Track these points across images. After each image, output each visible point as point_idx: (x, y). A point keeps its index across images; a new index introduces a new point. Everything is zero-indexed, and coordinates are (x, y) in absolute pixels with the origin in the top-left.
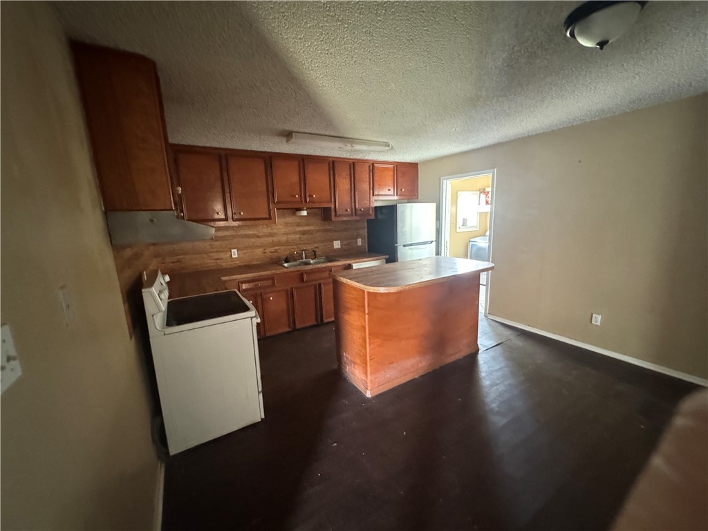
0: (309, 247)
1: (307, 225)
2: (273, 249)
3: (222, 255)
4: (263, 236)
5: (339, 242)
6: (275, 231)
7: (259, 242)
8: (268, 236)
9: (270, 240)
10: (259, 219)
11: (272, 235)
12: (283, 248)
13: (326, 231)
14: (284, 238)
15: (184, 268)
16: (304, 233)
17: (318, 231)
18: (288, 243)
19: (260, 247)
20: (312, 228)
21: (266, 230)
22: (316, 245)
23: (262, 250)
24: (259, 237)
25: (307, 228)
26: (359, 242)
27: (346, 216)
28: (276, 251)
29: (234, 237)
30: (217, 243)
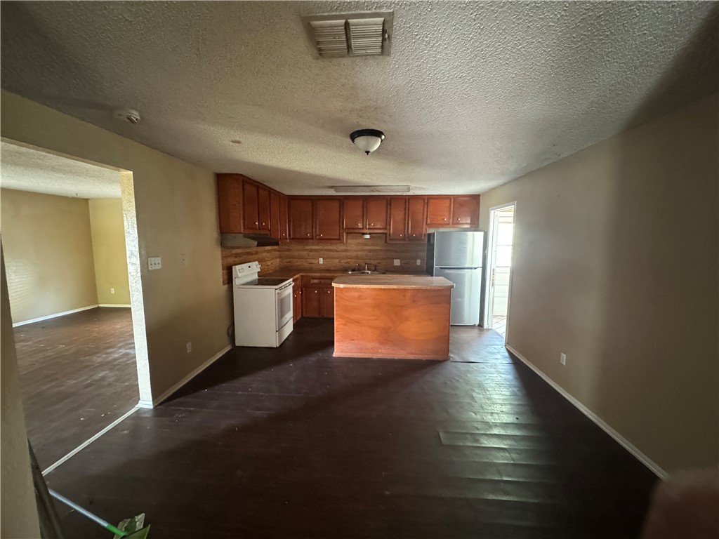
0: (372, 262)
1: (373, 245)
2: (346, 261)
3: (313, 261)
4: (339, 251)
5: (399, 260)
6: (349, 248)
7: (336, 254)
8: (343, 251)
9: (344, 254)
10: (332, 239)
11: (346, 251)
12: (353, 260)
13: (388, 251)
14: (355, 254)
15: (292, 266)
16: (370, 251)
17: (381, 250)
18: (357, 257)
19: (338, 258)
20: (378, 248)
21: (342, 248)
22: (379, 261)
23: (338, 260)
24: (337, 251)
25: (372, 248)
26: (418, 262)
27: (399, 240)
28: (348, 263)
29: (322, 250)
30: (311, 253)
